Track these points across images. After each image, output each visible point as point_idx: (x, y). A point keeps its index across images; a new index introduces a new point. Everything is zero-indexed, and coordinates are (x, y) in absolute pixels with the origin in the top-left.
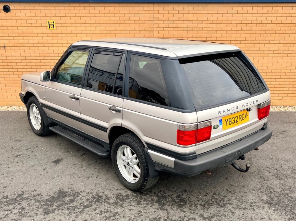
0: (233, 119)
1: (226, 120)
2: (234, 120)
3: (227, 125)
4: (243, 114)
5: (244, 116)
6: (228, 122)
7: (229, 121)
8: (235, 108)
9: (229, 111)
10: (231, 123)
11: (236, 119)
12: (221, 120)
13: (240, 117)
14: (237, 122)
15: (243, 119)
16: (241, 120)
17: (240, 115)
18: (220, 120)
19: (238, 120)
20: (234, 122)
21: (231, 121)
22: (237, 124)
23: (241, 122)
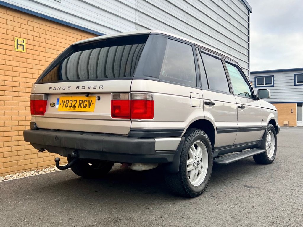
0: (71, 102)
1: (63, 101)
3: (63, 107)
4: (86, 101)
5: (87, 103)
6: (65, 104)
7: (66, 104)
8: (67, 88)
9: (60, 89)
10: (68, 106)
12: (59, 99)
13: (81, 102)
14: (75, 107)
15: (85, 106)
16: (81, 107)
17: (80, 101)
19: (77, 105)
20: (71, 105)
21: (67, 104)
22: (74, 109)
23: (81, 109)
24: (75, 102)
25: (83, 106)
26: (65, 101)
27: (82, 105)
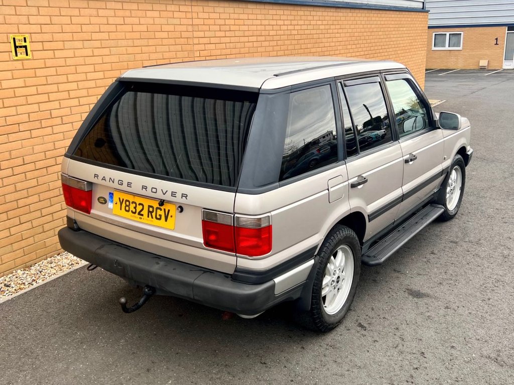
0: (134, 205)
1: (119, 198)
2: (135, 208)
3: (121, 209)
4: (160, 209)
5: (161, 213)
6: (124, 205)
7: (126, 206)
10: (129, 211)
11: (139, 208)
12: (113, 194)
13: (151, 209)
14: (142, 215)
15: (158, 217)
16: (152, 218)
17: (150, 206)
18: (110, 193)
19: (145, 212)
20: (134, 211)
21: (129, 206)
22: (141, 218)
23: (152, 221)
24: (141, 207)
25: (156, 216)
26: (123, 200)
27: (154, 214)
